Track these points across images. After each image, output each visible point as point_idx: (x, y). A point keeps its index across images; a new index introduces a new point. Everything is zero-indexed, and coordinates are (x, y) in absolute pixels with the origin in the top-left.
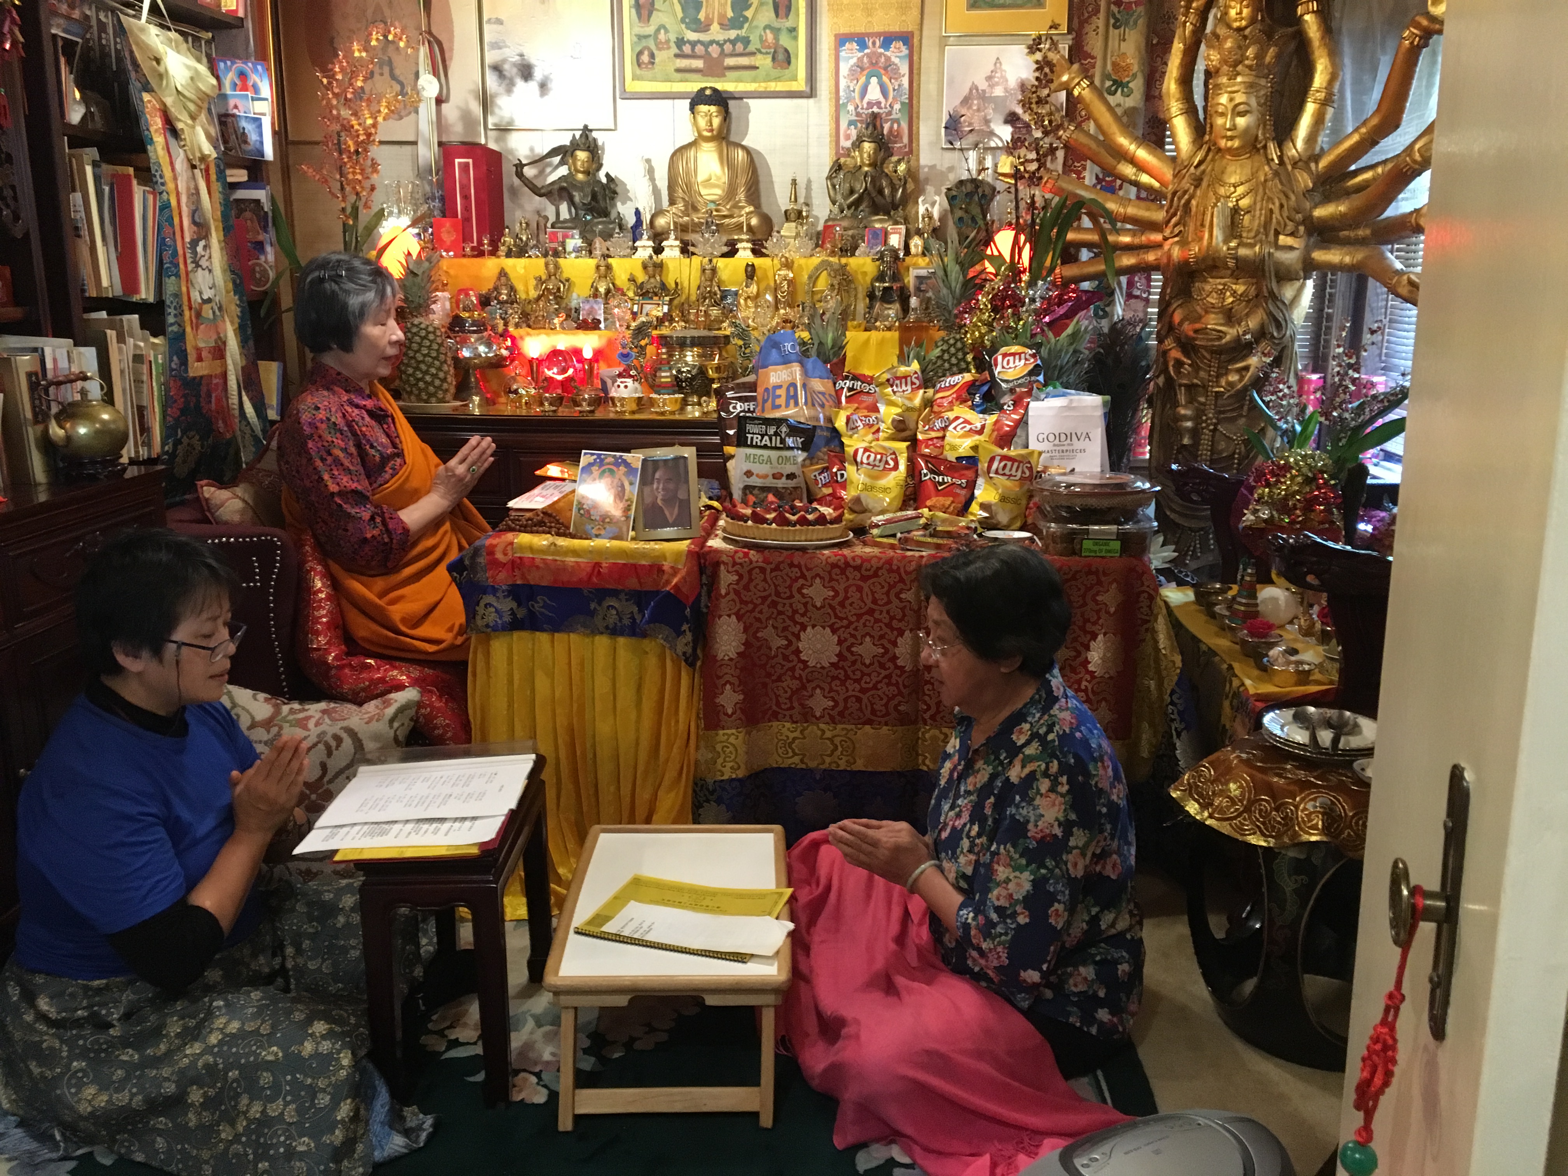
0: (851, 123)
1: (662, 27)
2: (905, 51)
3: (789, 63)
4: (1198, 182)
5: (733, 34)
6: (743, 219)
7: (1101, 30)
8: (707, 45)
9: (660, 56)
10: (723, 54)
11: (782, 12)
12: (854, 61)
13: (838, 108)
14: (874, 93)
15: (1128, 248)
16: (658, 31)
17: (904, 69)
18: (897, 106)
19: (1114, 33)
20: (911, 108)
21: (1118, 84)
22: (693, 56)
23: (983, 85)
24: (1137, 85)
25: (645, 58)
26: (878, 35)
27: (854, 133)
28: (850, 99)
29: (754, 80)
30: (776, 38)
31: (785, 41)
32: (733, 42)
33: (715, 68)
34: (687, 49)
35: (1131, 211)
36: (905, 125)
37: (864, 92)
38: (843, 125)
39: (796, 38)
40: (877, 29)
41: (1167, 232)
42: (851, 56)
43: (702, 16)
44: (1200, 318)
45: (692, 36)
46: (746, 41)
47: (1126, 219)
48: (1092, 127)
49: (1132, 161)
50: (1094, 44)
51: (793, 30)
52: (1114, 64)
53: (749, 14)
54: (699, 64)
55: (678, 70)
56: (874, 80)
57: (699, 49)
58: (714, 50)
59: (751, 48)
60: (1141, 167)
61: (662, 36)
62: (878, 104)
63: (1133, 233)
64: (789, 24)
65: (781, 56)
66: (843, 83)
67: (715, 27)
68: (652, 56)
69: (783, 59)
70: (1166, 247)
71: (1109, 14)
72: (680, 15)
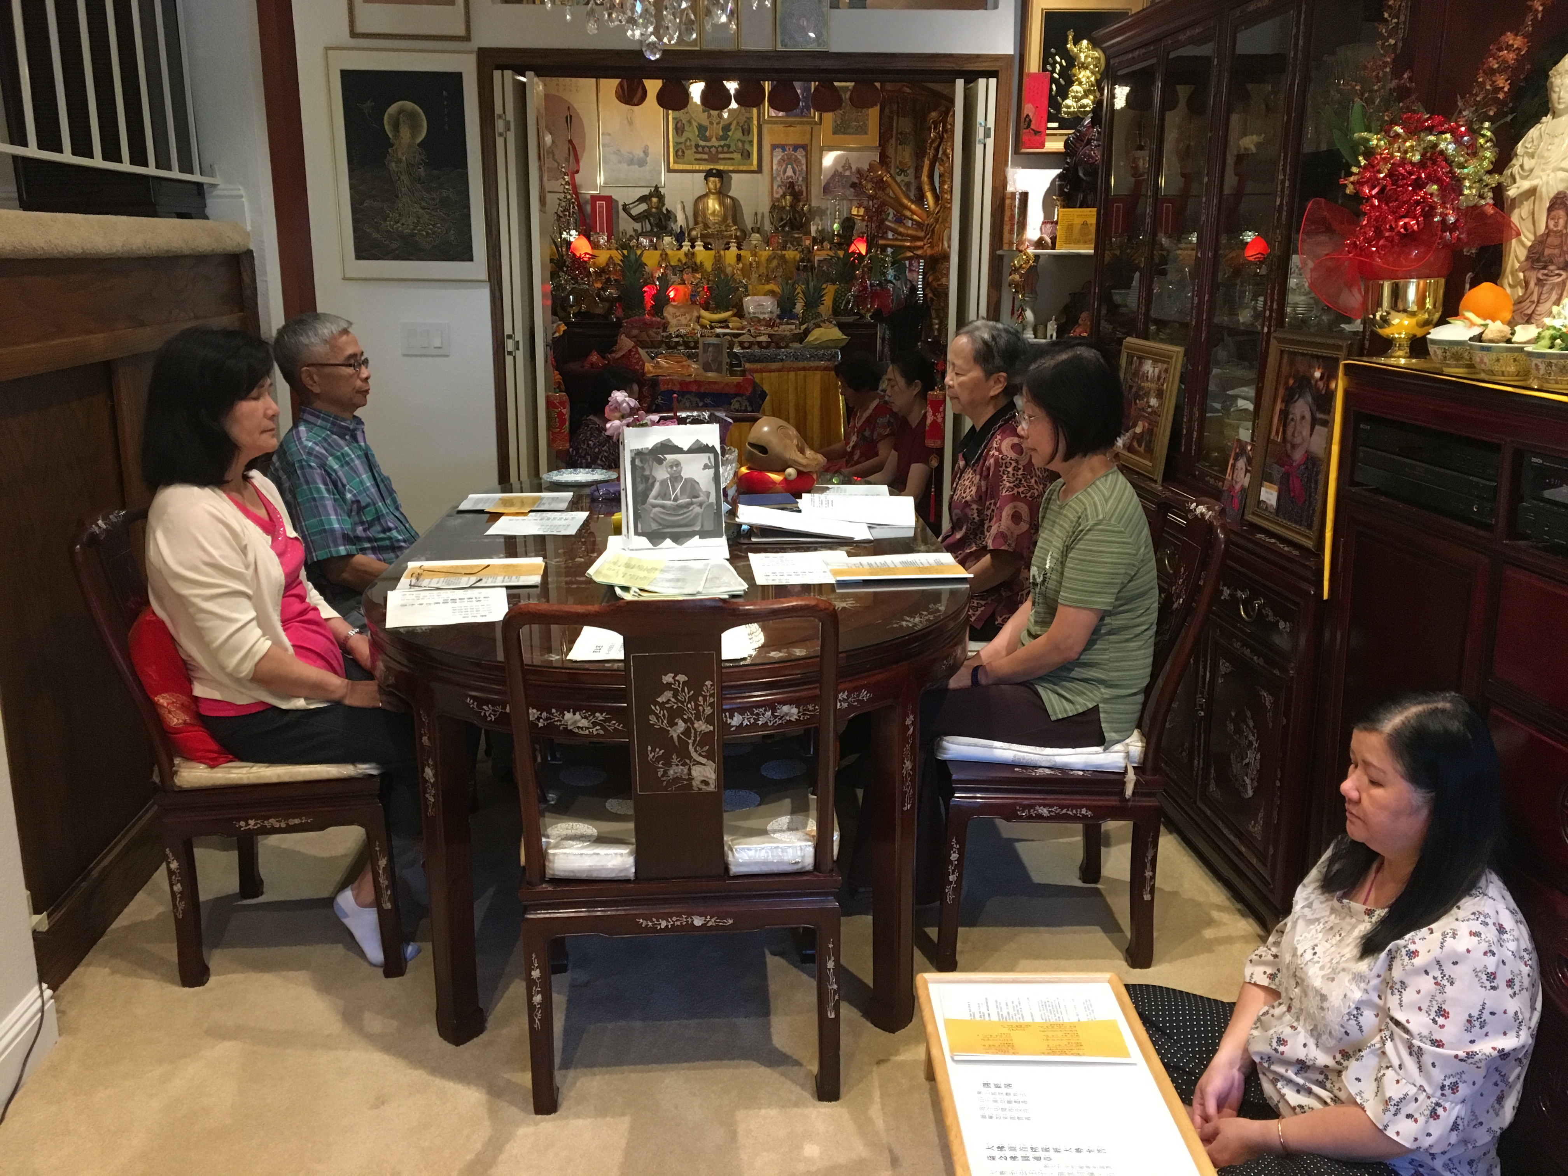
0: (779, 186)
1: (688, 139)
2: (804, 153)
3: (749, 156)
4: (937, 221)
5: (722, 143)
6: (733, 233)
7: (894, 145)
8: (710, 148)
9: (687, 152)
10: (718, 152)
11: (746, 133)
12: (779, 157)
13: (773, 179)
14: (790, 172)
15: (909, 249)
16: (686, 141)
17: (804, 161)
18: (801, 179)
19: (899, 147)
20: (807, 180)
21: (903, 171)
22: (703, 153)
23: (840, 170)
24: (911, 172)
25: (680, 153)
26: (791, 145)
27: (781, 192)
28: (778, 175)
29: (733, 165)
30: (743, 146)
31: (747, 147)
32: (722, 147)
33: (713, 159)
34: (700, 149)
35: (910, 232)
36: (804, 188)
37: (785, 172)
38: (775, 187)
39: (752, 145)
40: (791, 141)
41: (925, 241)
42: (778, 155)
43: (707, 134)
44: (939, 280)
45: (702, 143)
46: (729, 146)
47: (908, 235)
48: (891, 194)
49: (910, 209)
50: (891, 152)
51: (751, 142)
52: (900, 162)
53: (730, 133)
54: (706, 156)
55: (696, 159)
56: (789, 166)
57: (706, 149)
58: (713, 150)
59: (731, 150)
60: (913, 213)
61: (688, 143)
62: (792, 177)
63: (911, 241)
64: (750, 139)
65: (745, 154)
66: (775, 167)
67: (714, 139)
68: (683, 152)
69: (747, 155)
70: (925, 247)
71: (897, 139)
72: (697, 133)
